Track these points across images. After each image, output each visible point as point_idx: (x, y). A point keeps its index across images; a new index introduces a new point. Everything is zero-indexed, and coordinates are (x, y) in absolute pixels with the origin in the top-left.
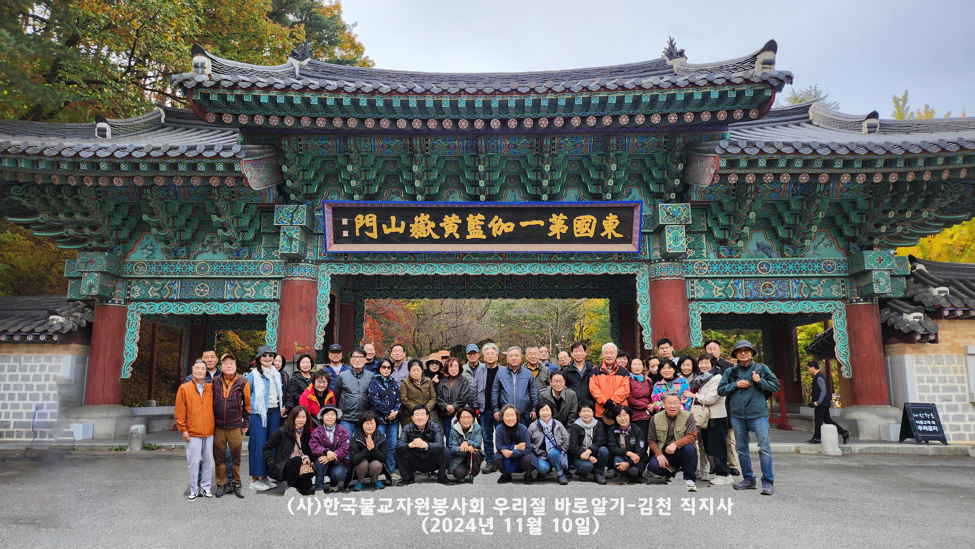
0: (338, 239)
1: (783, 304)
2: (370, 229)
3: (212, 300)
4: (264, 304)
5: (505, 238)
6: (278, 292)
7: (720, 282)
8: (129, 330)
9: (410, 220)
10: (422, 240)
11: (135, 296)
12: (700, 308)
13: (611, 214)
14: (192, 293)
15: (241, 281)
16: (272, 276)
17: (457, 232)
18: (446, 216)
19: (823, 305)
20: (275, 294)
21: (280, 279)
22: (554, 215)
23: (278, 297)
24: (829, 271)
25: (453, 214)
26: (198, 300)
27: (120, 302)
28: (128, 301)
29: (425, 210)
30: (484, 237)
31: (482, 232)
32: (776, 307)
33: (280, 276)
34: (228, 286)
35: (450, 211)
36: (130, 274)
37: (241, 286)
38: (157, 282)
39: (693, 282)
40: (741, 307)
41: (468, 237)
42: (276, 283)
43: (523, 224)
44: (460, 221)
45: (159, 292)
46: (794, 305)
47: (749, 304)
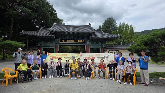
2: (63, 41)
3: (49, 47)
4: (54, 47)
5: (74, 42)
8: (42, 49)
9: (66, 40)
12: (90, 48)
13: (83, 40)
17: (70, 41)
19: (99, 48)
22: (79, 40)
24: (100, 45)
28: (42, 46)
34: (51, 45)
40: (93, 48)
43: (76, 41)
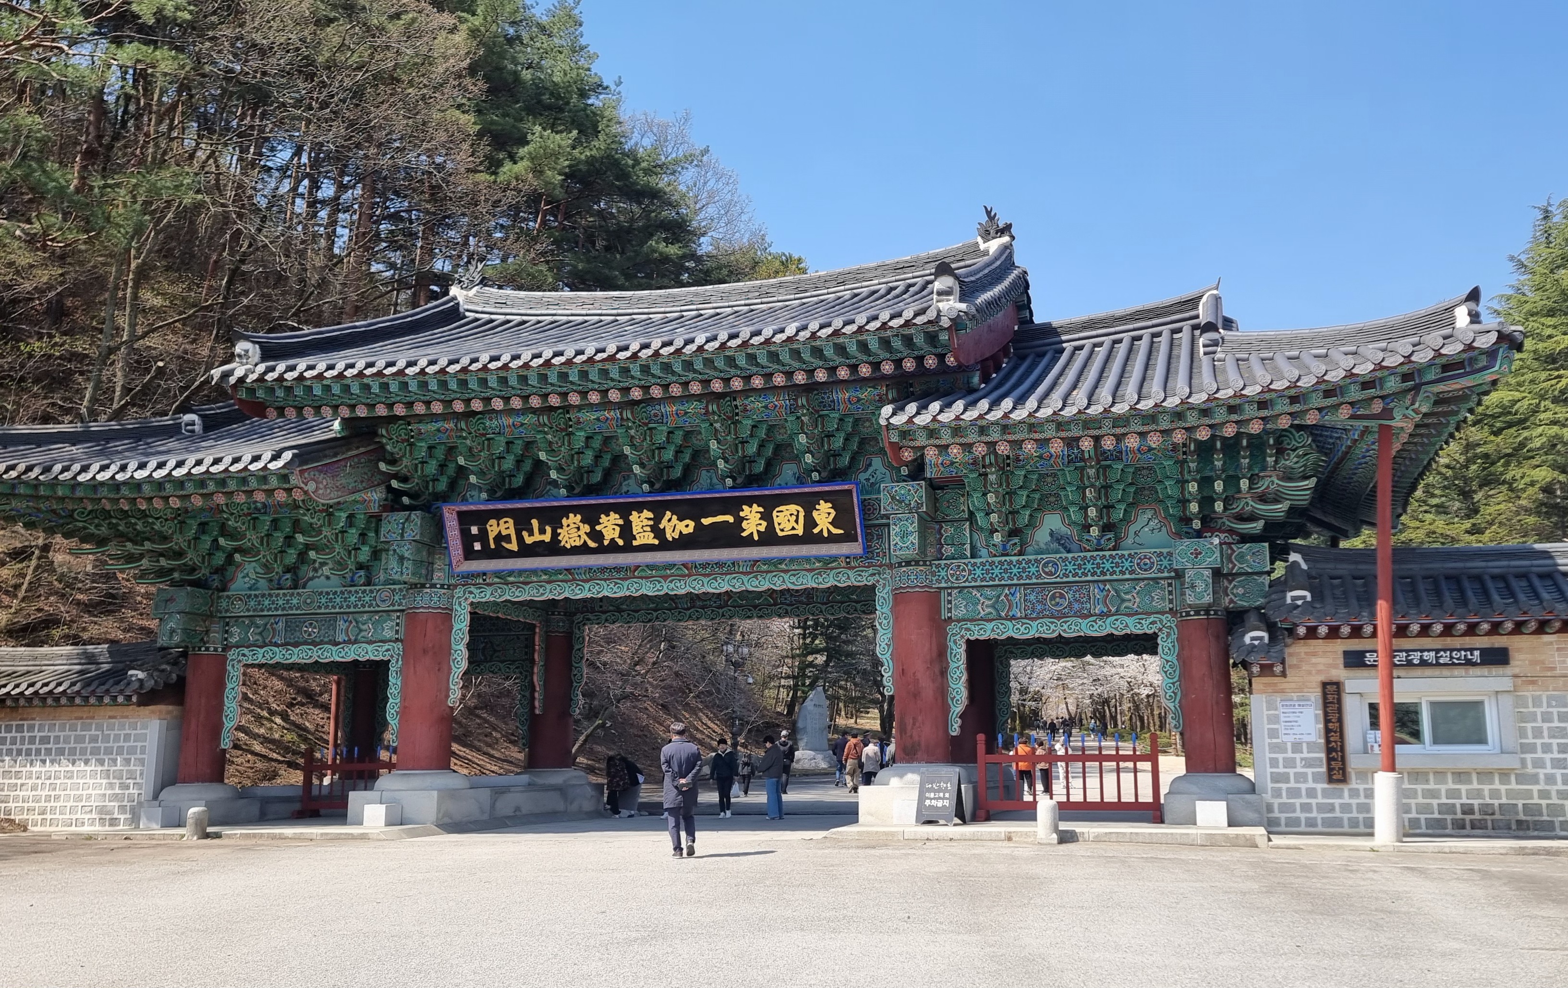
0: (469, 554)
1: (1084, 623)
2: (508, 539)
3: (322, 643)
4: (386, 647)
5: (684, 543)
6: (402, 630)
7: (988, 592)
8: (229, 686)
9: (557, 525)
10: (576, 551)
11: (233, 640)
12: (963, 632)
13: (822, 502)
14: (298, 634)
15: (356, 616)
16: (391, 608)
17: (620, 537)
18: (603, 516)
19: (1143, 622)
20: (397, 632)
21: (403, 611)
22: (744, 507)
23: (401, 636)
24: (1146, 570)
25: (612, 513)
26: (306, 643)
27: (216, 650)
28: (226, 648)
29: (575, 510)
30: (656, 542)
31: (652, 535)
32: (1073, 627)
33: (401, 608)
34: (341, 624)
35: (607, 509)
36: (227, 611)
37: (357, 622)
38: (259, 621)
39: (950, 594)
40: (1022, 629)
41: (635, 543)
42: (398, 617)
43: (706, 521)
44: (621, 522)
45: (260, 634)
46: (1100, 623)
47: (1034, 624)
